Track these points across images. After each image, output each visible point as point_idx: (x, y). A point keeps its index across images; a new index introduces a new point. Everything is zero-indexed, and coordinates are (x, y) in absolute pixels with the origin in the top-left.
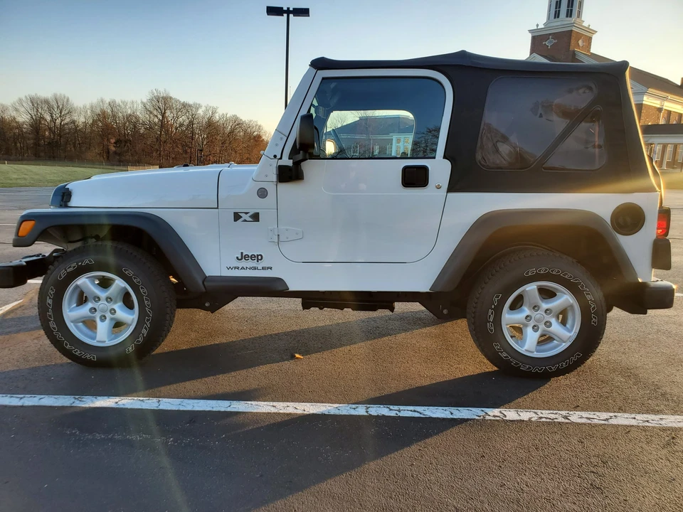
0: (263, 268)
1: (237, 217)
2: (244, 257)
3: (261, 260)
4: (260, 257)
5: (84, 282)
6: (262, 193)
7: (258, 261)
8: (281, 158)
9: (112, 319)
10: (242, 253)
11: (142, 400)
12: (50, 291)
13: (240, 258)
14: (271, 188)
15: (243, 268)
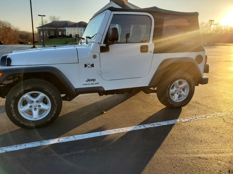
0: (96, 84)
1: (86, 66)
2: (89, 80)
3: (95, 81)
4: (94, 80)
5: (27, 96)
6: (95, 57)
7: (94, 81)
8: (101, 44)
9: (39, 109)
10: (88, 79)
11: (67, 138)
12: (12, 102)
13: (87, 81)
14: (97, 55)
15: (88, 84)
